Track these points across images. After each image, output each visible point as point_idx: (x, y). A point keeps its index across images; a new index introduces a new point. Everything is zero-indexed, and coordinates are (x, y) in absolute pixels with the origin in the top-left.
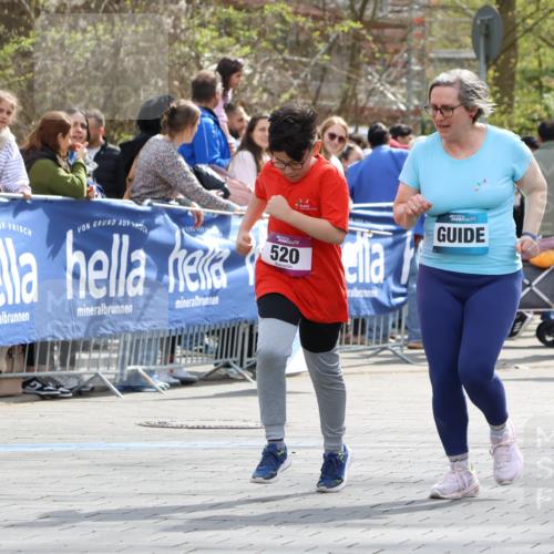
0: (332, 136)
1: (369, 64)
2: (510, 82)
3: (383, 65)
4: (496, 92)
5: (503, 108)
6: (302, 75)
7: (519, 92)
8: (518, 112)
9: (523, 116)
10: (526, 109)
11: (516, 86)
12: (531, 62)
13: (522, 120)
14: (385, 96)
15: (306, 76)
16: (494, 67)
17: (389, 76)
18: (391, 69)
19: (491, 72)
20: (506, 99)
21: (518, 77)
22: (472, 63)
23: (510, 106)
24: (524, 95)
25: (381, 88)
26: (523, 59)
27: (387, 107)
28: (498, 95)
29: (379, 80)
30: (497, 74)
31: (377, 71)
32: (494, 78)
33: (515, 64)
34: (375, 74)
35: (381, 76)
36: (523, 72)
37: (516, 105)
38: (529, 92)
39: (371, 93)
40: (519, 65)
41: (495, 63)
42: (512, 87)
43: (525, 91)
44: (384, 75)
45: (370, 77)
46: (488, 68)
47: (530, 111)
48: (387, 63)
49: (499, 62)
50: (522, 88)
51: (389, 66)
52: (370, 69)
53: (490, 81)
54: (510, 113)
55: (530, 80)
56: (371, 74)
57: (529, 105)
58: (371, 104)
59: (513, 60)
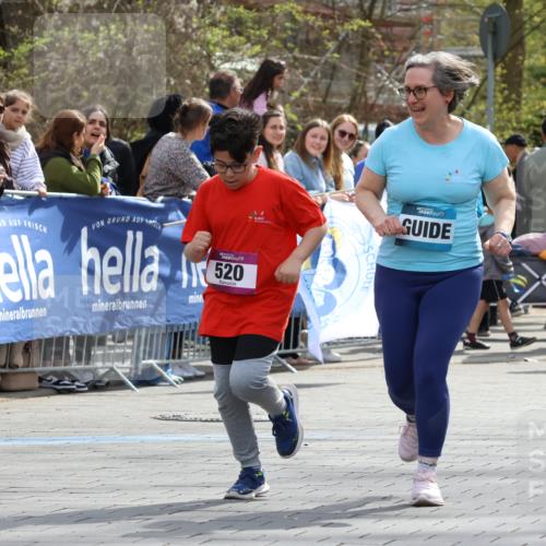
0: (343, 134)
1: (378, 61)
2: (517, 79)
3: (393, 63)
4: (504, 89)
5: (510, 105)
6: (312, 74)
7: (527, 88)
8: (525, 109)
9: (530, 112)
10: (534, 106)
11: (524, 83)
12: (538, 59)
13: (530, 117)
14: (394, 93)
15: (316, 74)
16: (502, 64)
17: (397, 74)
18: (400, 66)
19: (499, 69)
20: (514, 96)
21: (526, 75)
22: (480, 60)
23: (518, 102)
24: (531, 92)
25: (391, 86)
26: (530, 56)
27: (396, 104)
28: (506, 92)
29: (388, 78)
30: (505, 71)
31: (386, 69)
32: (502, 76)
33: (523, 61)
34: (384, 72)
35: (390, 73)
36: (531, 69)
37: (523, 102)
38: (537, 88)
39: (380, 90)
40: (526, 63)
41: (503, 60)
42: (519, 84)
43: (533, 88)
44: (394, 73)
45: (379, 75)
46: (496, 65)
47: (537, 107)
48: (396, 61)
49: (507, 59)
50: (529, 85)
51: (398, 64)
52: (379, 67)
53: (498, 78)
54: (518, 110)
55: (537, 77)
56: (380, 72)
57: (537, 102)
58: (380, 102)
59: (521, 58)
